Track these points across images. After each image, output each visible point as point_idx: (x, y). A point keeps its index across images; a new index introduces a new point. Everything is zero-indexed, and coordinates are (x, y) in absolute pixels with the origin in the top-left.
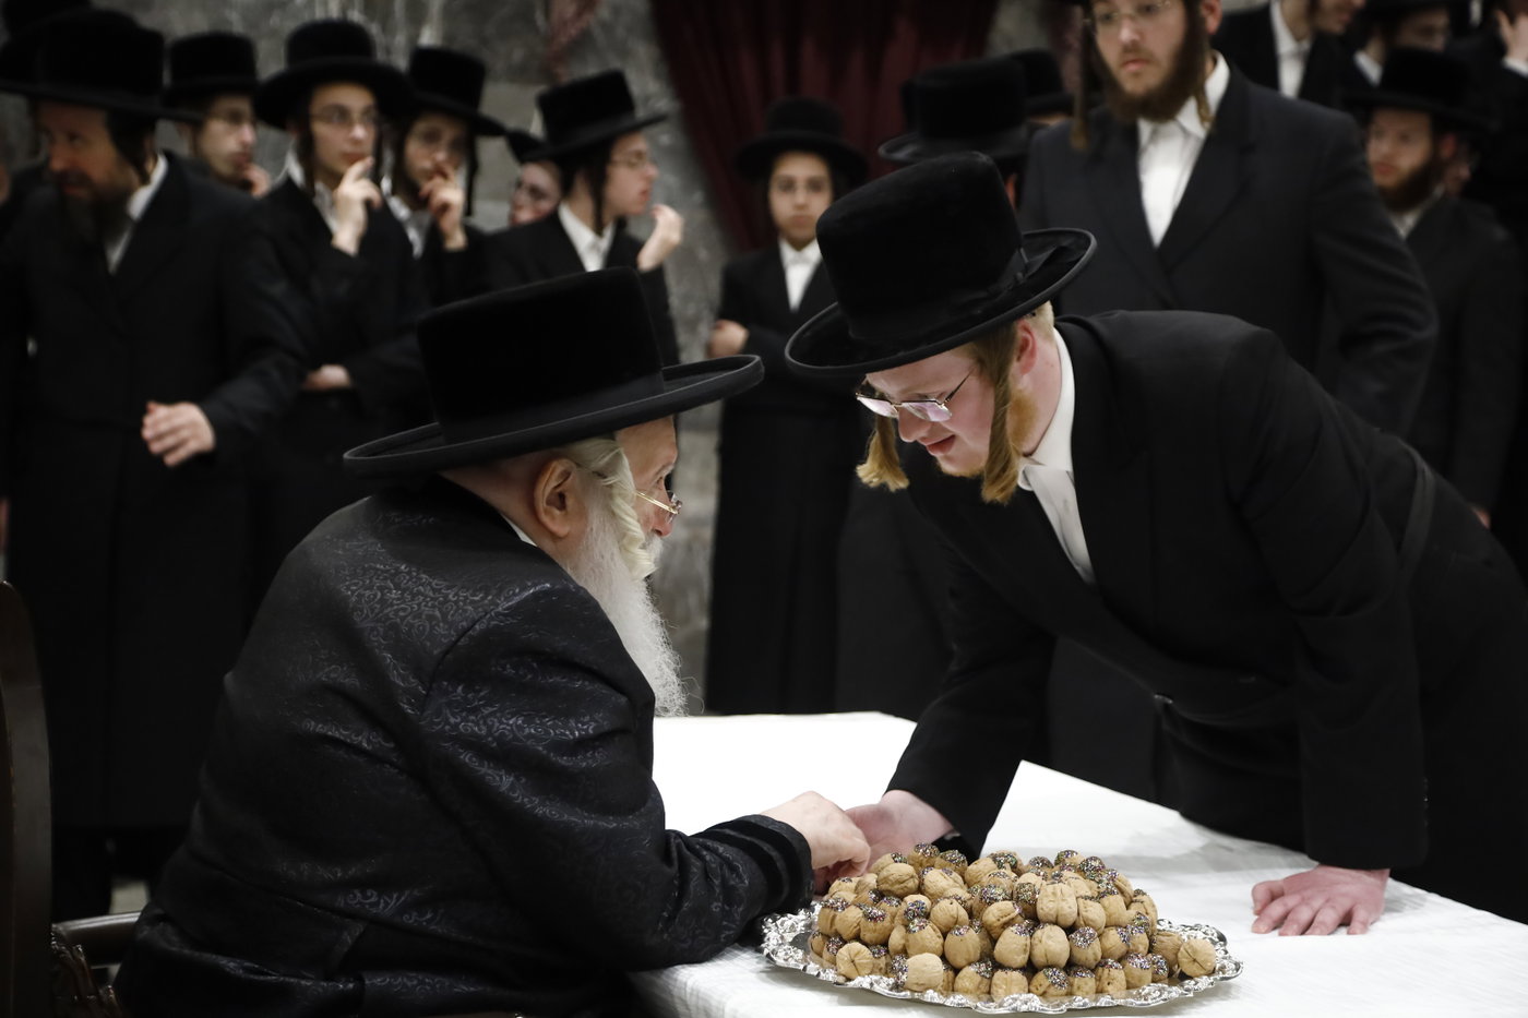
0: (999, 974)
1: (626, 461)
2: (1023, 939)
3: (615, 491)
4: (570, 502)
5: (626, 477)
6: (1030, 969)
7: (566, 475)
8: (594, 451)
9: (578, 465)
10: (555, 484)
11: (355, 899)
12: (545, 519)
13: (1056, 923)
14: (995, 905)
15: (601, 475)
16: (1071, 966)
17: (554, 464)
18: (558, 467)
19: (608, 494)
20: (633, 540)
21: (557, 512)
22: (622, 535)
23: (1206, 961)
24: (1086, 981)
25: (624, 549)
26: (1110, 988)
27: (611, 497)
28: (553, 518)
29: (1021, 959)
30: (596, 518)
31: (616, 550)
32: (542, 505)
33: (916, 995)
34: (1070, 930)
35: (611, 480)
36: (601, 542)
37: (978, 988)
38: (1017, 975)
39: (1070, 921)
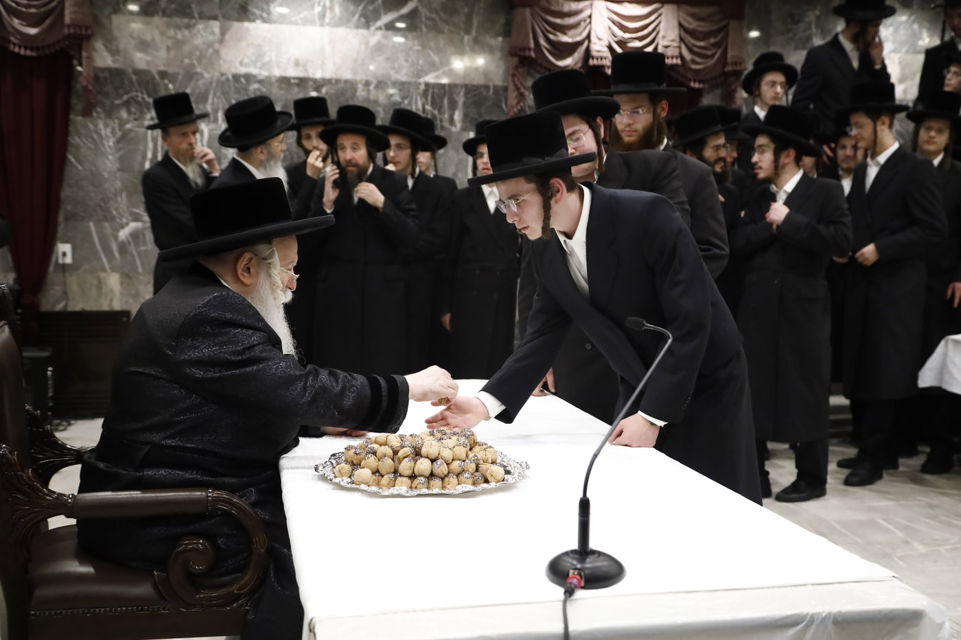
0: (399, 479)
1: (276, 253)
2: (412, 463)
3: (272, 266)
4: (252, 270)
5: (276, 259)
6: (413, 477)
7: (251, 259)
8: (263, 249)
9: (256, 255)
10: (245, 263)
11: (147, 437)
12: (242, 278)
13: (428, 458)
14: (404, 449)
15: (265, 259)
16: (432, 475)
17: (246, 254)
18: (247, 256)
19: (269, 266)
20: (278, 287)
21: (246, 274)
22: (273, 285)
23: (496, 476)
24: (437, 482)
25: (273, 291)
26: (448, 486)
27: (270, 268)
28: (245, 277)
29: (408, 472)
30: (262, 277)
31: (269, 291)
32: (240, 271)
33: (358, 486)
34: (433, 461)
35: (270, 261)
36: (264, 288)
37: (389, 484)
38: (406, 479)
39: (433, 457)
